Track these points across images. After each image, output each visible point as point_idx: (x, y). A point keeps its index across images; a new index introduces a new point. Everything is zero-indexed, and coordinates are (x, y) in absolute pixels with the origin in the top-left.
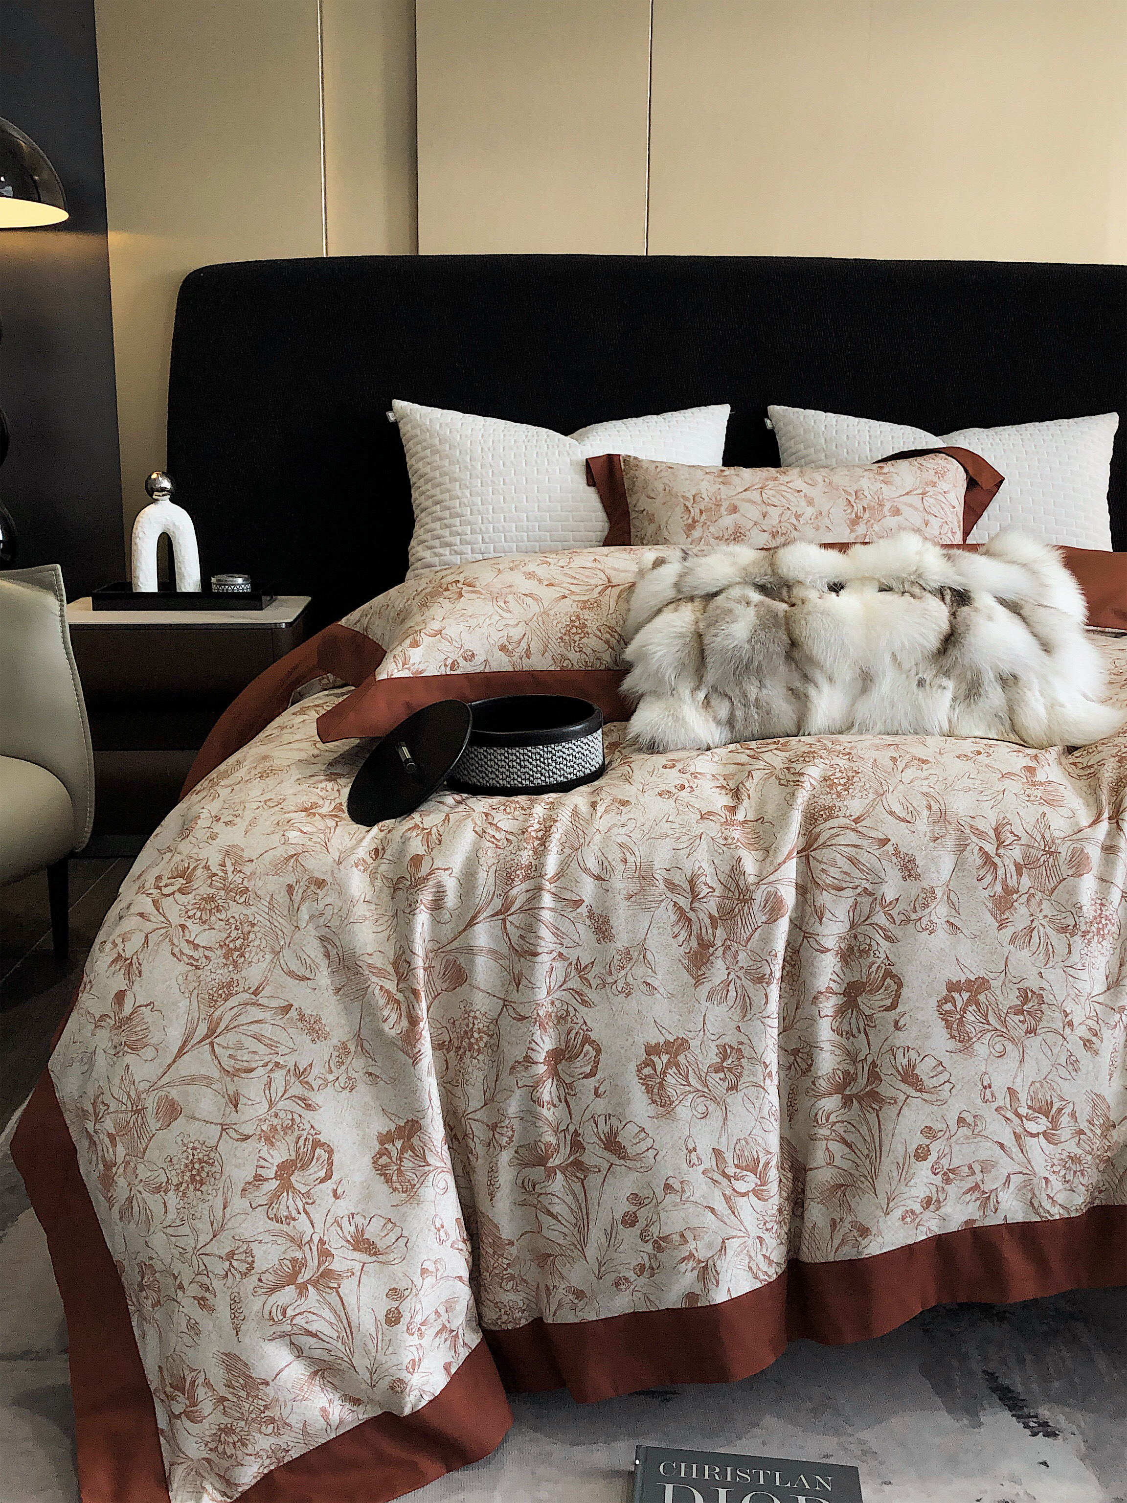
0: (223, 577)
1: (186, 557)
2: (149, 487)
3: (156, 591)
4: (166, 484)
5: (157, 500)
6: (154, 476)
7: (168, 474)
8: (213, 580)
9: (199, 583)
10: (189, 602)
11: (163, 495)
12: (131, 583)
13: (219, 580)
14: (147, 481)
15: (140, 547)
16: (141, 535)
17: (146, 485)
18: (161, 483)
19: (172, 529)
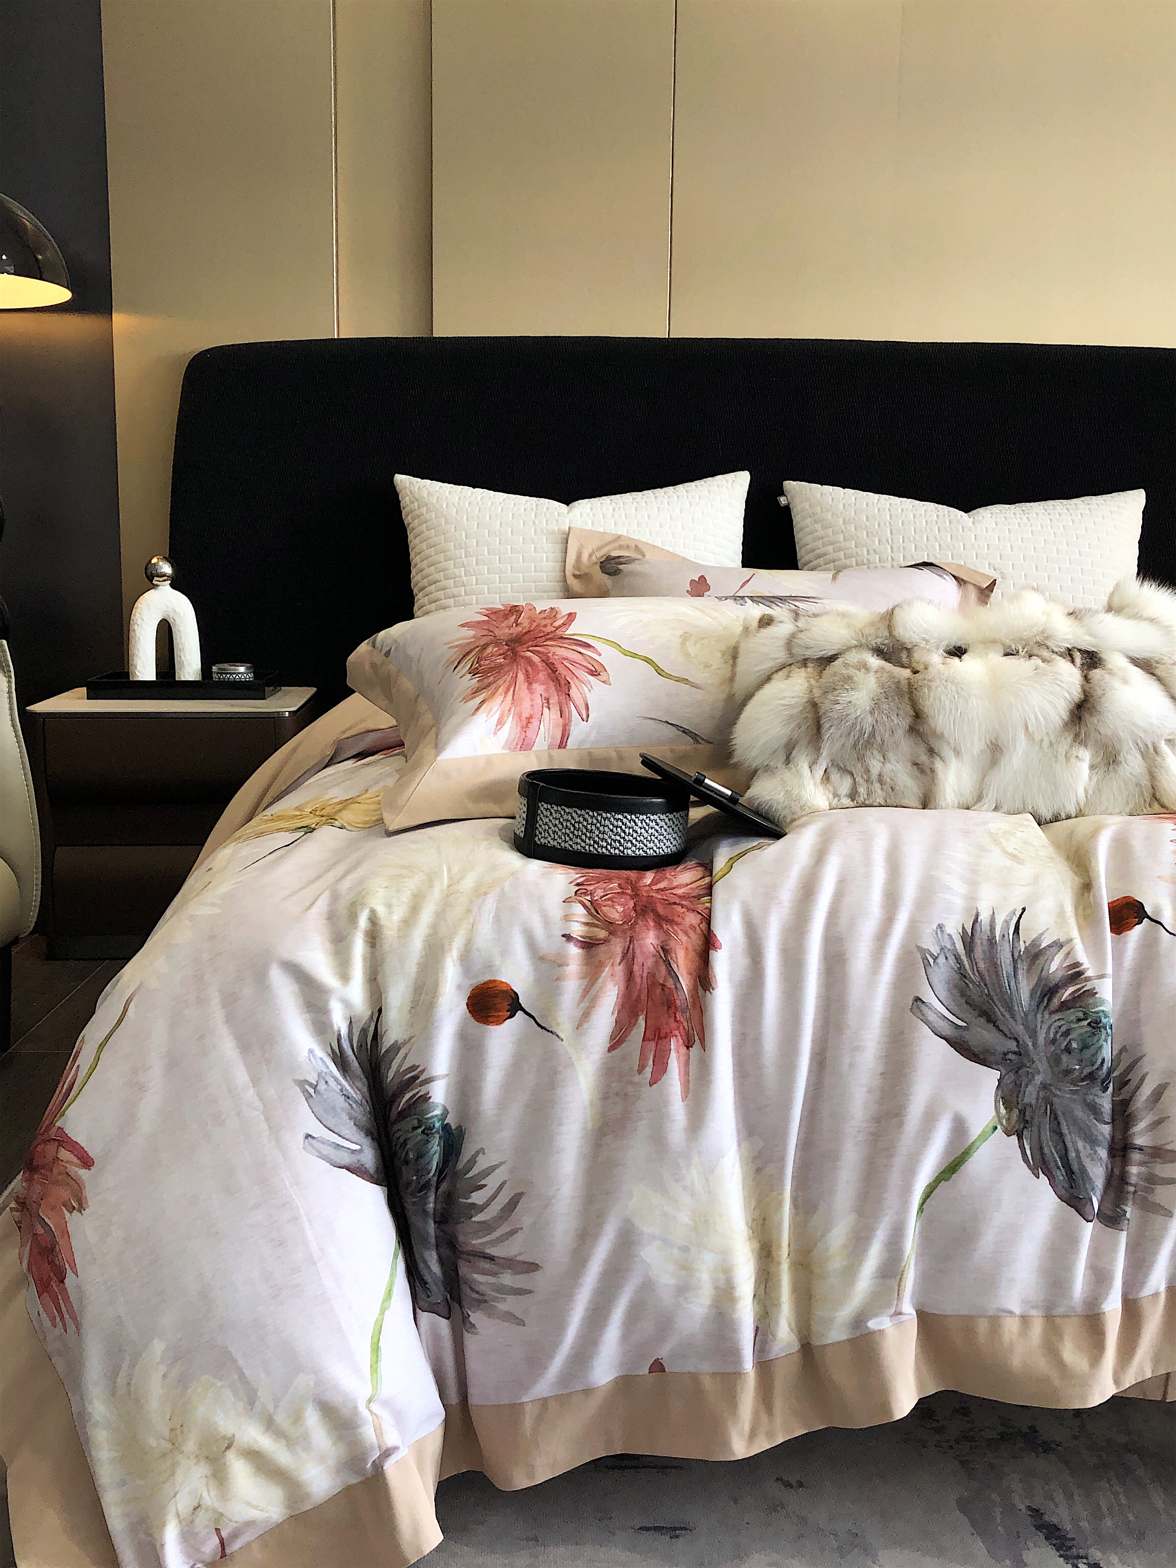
0: (225, 666)
1: (186, 645)
2: (149, 571)
3: (155, 679)
4: (167, 569)
5: (158, 586)
6: (154, 561)
7: (169, 559)
8: (214, 669)
9: (200, 672)
10: (189, 690)
11: (162, 581)
12: (128, 673)
13: (221, 669)
14: (147, 565)
15: (138, 634)
16: (139, 622)
17: (146, 569)
18: (161, 568)
19: (171, 615)
